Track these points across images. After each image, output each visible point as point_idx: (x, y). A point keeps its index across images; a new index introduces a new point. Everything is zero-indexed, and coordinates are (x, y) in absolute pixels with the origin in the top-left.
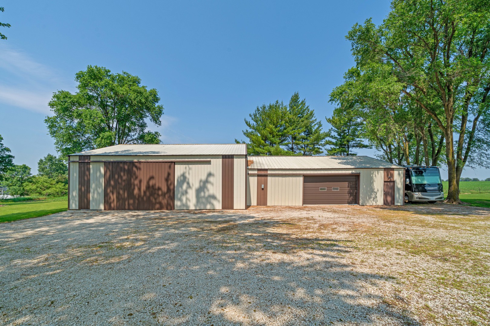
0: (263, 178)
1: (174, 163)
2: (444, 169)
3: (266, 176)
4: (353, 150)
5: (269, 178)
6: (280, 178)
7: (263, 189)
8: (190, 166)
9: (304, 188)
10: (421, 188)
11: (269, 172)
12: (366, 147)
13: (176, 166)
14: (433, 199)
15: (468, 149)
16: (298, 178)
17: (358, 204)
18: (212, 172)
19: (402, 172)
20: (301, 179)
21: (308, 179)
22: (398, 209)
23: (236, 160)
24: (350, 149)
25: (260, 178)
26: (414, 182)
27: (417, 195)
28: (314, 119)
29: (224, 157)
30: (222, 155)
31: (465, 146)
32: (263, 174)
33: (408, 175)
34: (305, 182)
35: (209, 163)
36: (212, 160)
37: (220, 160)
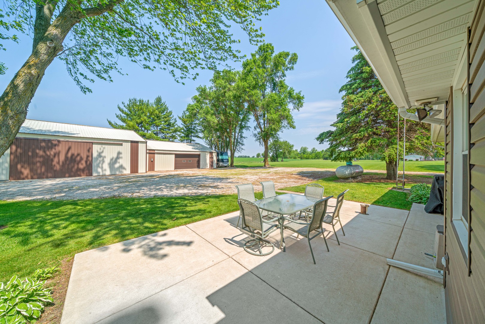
0: (152, 155)
1: (92, 143)
2: (229, 153)
3: (154, 154)
4: (193, 138)
5: (156, 155)
6: (162, 155)
7: (152, 161)
8: (104, 146)
9: (175, 161)
10: (222, 161)
11: (156, 152)
12: (200, 138)
13: (94, 145)
14: (225, 165)
15: (236, 146)
16: (172, 155)
17: (200, 168)
18: (121, 151)
19: (216, 154)
20: (174, 156)
21: (178, 156)
22: (214, 169)
23: (139, 144)
24: (192, 138)
25: (150, 155)
26: (220, 158)
27: (221, 164)
28: (172, 116)
29: (132, 142)
30: (131, 141)
31: (235, 144)
32: (151, 153)
33: (218, 155)
34: (176, 157)
35: (121, 145)
36: (123, 143)
37: (130, 144)
